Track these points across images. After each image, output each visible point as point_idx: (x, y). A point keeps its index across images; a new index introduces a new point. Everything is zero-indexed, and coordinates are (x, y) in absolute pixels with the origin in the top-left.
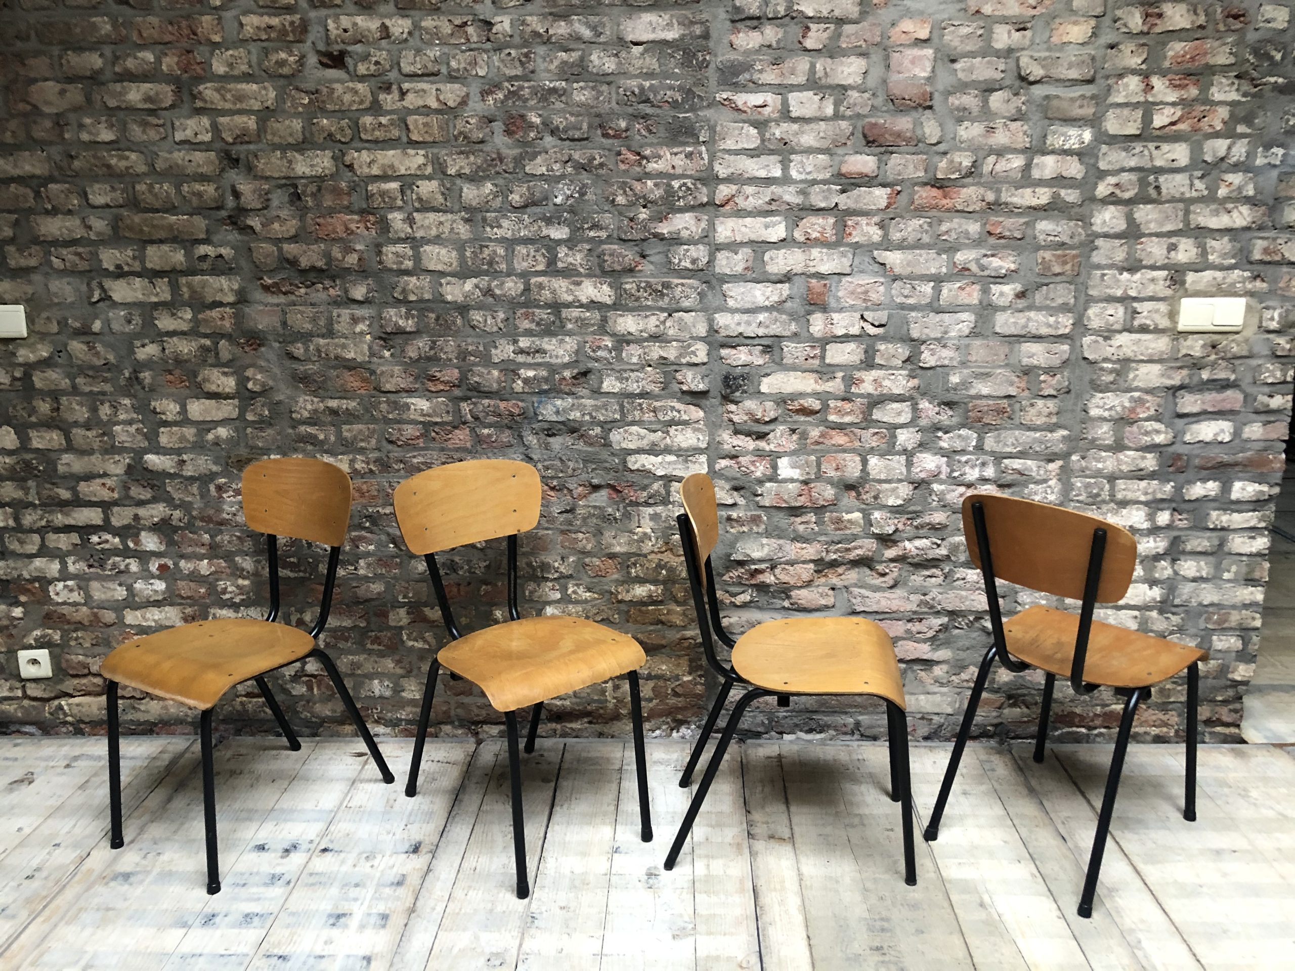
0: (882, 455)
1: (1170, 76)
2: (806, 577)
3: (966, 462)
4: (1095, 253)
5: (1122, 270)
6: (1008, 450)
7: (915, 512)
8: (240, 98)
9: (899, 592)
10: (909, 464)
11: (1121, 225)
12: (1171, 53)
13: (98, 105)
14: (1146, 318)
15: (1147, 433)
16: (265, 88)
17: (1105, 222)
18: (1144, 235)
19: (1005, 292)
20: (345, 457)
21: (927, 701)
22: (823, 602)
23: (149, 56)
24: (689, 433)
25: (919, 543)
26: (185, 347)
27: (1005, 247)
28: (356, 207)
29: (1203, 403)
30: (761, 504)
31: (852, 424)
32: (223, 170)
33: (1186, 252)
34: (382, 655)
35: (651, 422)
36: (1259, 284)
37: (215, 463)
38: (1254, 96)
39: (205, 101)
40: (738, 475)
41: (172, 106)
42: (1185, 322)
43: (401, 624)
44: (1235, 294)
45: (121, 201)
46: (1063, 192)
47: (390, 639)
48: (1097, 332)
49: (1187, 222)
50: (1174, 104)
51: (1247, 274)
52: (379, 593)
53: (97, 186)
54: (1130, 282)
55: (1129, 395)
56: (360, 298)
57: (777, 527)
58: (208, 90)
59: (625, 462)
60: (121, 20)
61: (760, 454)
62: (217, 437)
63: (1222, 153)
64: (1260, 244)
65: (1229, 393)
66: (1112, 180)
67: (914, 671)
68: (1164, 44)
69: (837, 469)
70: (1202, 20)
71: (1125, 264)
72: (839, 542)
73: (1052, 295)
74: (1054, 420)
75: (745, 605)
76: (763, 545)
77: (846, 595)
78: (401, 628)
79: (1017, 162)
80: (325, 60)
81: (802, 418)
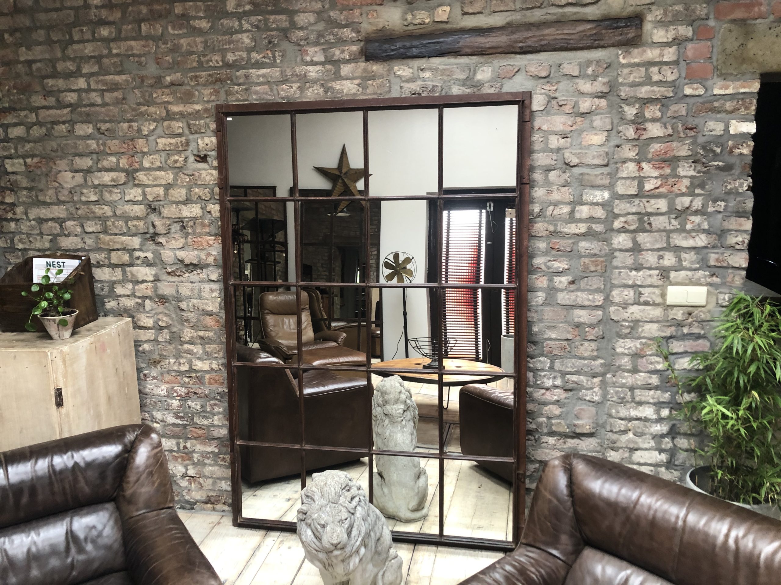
1: (653, 162)
3: (544, 376)
4: (615, 260)
5: (631, 269)
6: (569, 370)
8: (155, 179)
11: (630, 245)
12: (652, 150)
13: (90, 183)
14: (647, 297)
15: (651, 363)
16: (168, 174)
17: (620, 242)
18: (643, 250)
19: (562, 281)
20: (207, 362)
23: (113, 159)
26: (129, 303)
27: (561, 256)
28: (213, 233)
29: (685, 346)
32: (148, 214)
33: (669, 260)
36: (715, 279)
38: (704, 173)
39: (140, 181)
41: (124, 183)
42: (670, 300)
44: (701, 285)
45: (100, 230)
46: (594, 226)
48: (617, 305)
49: (669, 243)
50: (656, 178)
51: (707, 273)
53: (89, 222)
54: (638, 277)
55: (639, 341)
56: (215, 280)
58: (141, 176)
60: (101, 142)
62: (144, 349)
63: (687, 204)
64: (713, 256)
65: (700, 341)
66: (622, 219)
68: (649, 145)
70: (670, 131)
71: (633, 266)
73: (590, 283)
74: (595, 353)
79: (566, 209)
80: (198, 159)
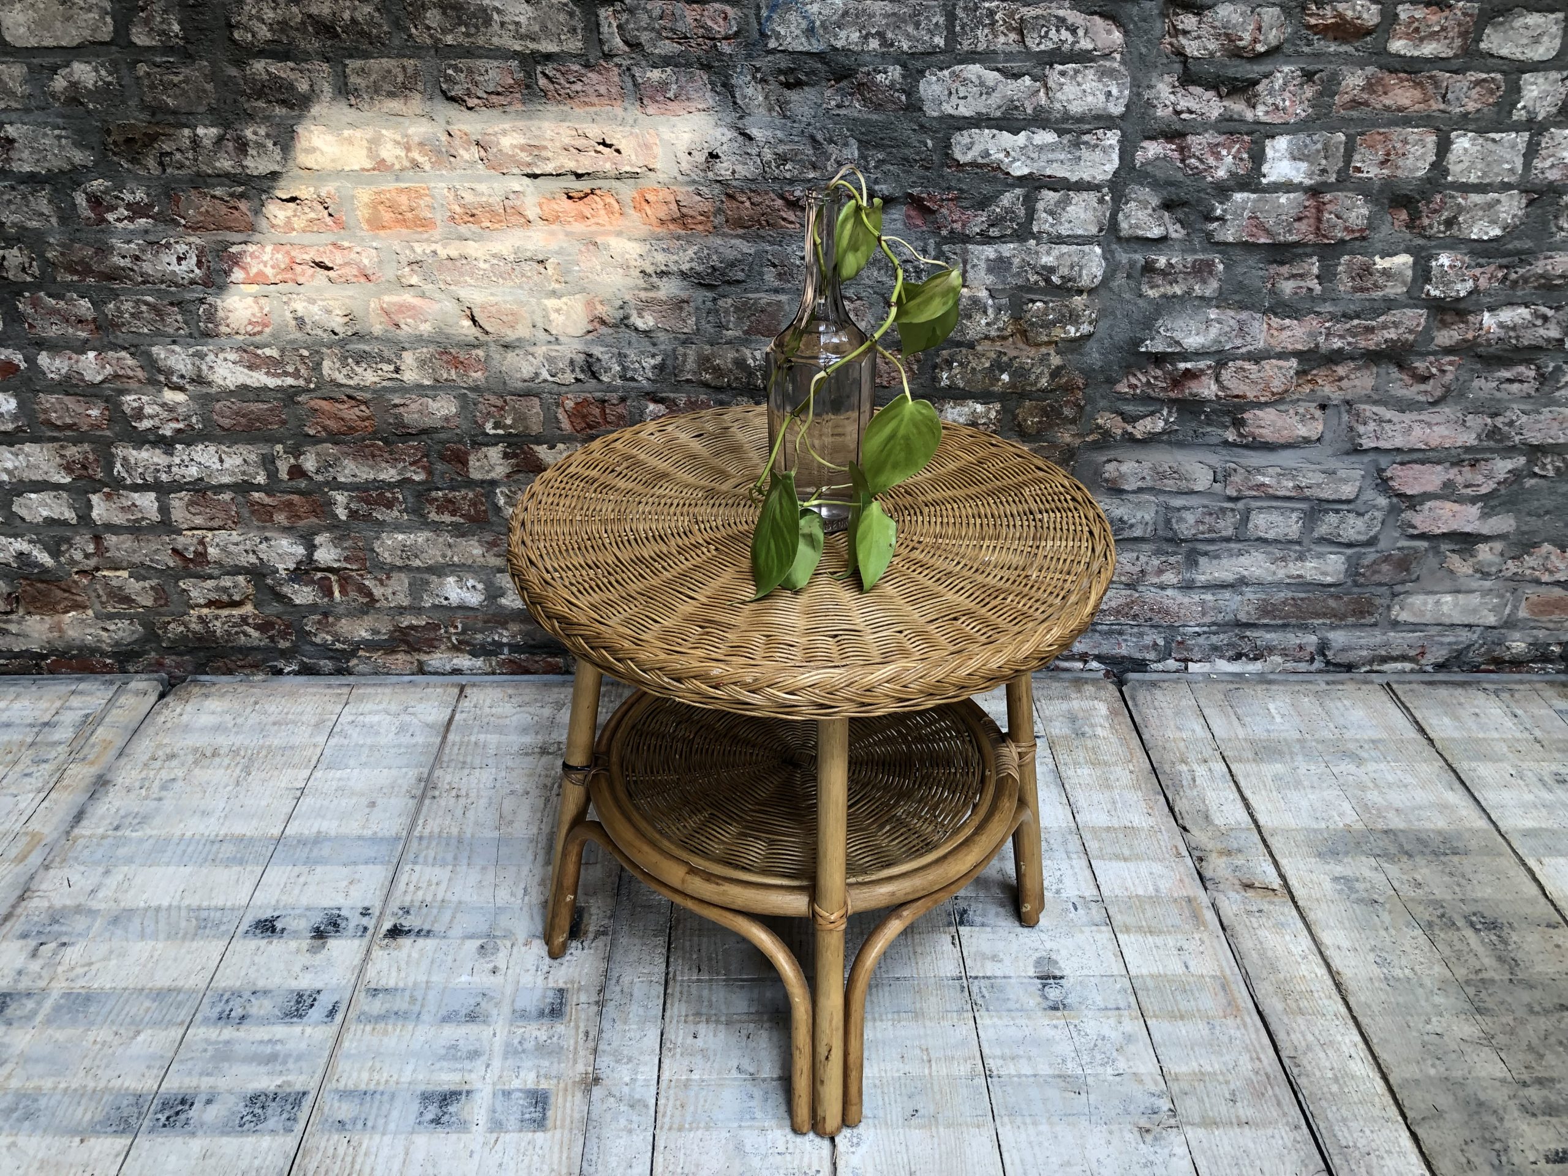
0: (1481, 131)
2: (1277, 385)
7: (1518, 253)
9: (1447, 411)
10: (1532, 152)
21: (1456, 605)
22: (1303, 431)
24: (1089, 79)
25: (1507, 315)
30: (1219, 237)
31: (1436, 61)
34: (459, 531)
35: (1009, 56)
37: (78, 145)
40: (1180, 176)
43: (493, 475)
47: (474, 504)
52: (447, 419)
57: (1241, 287)
59: (946, 146)
61: (1229, 127)
67: (1437, 552)
69: (1383, 163)
72: (1358, 317)
75: (1151, 440)
76: (1208, 321)
77: (1345, 417)
78: (493, 483)
81: (1332, 48)
